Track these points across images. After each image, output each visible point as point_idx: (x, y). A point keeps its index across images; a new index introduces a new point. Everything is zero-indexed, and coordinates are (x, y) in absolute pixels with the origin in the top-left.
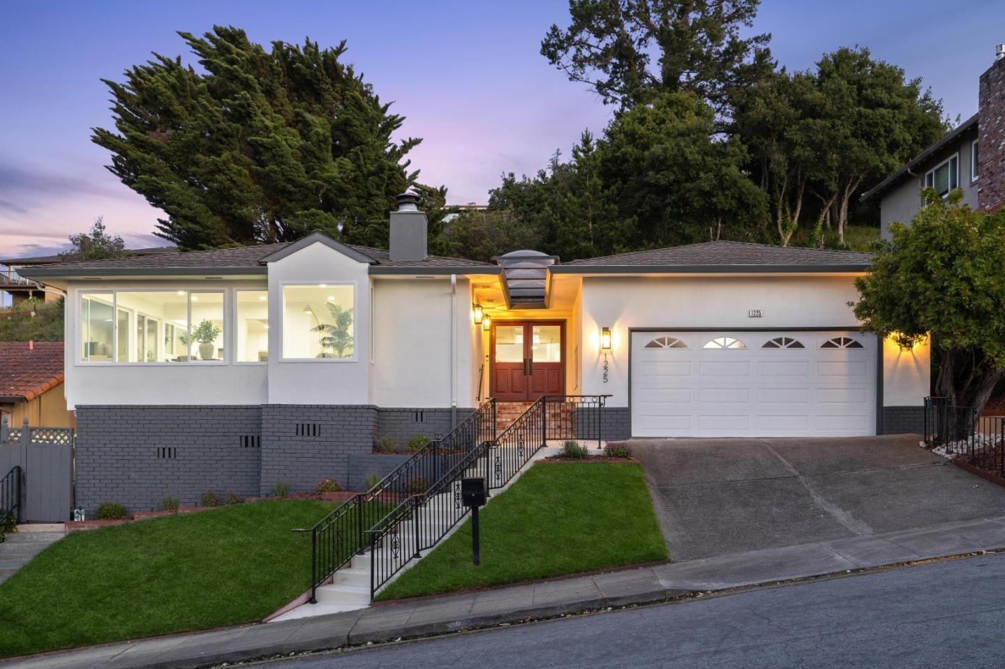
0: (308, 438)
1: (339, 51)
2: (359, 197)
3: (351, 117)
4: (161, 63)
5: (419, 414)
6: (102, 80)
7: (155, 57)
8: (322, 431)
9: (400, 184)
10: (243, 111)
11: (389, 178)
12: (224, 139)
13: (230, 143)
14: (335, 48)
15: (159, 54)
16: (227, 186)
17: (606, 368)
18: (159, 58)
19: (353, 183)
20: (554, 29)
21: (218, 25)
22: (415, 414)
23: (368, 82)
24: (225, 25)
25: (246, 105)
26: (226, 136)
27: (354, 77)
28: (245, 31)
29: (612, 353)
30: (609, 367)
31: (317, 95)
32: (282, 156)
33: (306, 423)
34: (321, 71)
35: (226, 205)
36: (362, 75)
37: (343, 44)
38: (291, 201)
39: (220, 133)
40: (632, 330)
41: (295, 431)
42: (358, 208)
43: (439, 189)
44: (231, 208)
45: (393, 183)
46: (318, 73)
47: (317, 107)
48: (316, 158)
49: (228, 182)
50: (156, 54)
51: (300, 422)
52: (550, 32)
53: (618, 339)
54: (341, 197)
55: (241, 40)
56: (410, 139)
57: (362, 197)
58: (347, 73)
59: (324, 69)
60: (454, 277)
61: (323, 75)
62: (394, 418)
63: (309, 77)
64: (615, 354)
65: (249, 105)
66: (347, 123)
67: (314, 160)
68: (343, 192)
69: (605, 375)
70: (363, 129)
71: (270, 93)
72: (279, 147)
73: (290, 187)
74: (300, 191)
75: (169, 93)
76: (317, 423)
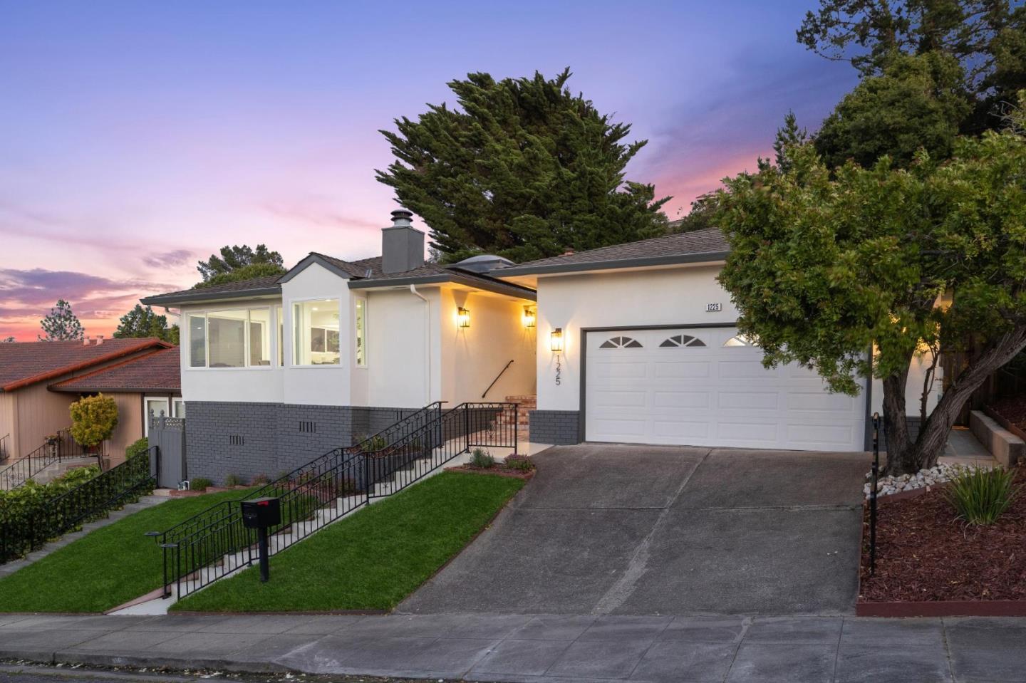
0: (306, 433)
1: (563, 78)
2: (563, 201)
3: (568, 132)
4: (434, 111)
5: (399, 413)
6: (380, 131)
7: (430, 108)
8: (317, 428)
9: (599, 185)
10: (476, 139)
11: (590, 182)
12: (464, 165)
13: (468, 167)
14: (561, 75)
15: (432, 104)
16: (463, 202)
17: (558, 370)
18: (432, 107)
19: (556, 189)
20: (810, 15)
21: (471, 73)
22: (396, 413)
23: (588, 99)
24: (474, 72)
25: (477, 134)
26: (465, 162)
27: (571, 98)
28: (490, 74)
29: (564, 354)
30: (561, 368)
31: (543, 118)
32: (501, 174)
33: (306, 420)
34: (542, 98)
35: (467, 218)
36: (581, 94)
37: (567, 70)
38: (513, 210)
39: (459, 159)
40: (584, 331)
41: (298, 427)
42: (562, 211)
43: (646, 185)
44: (470, 220)
45: (593, 186)
46: (540, 99)
47: (543, 128)
48: (529, 171)
49: (463, 199)
50: (430, 105)
51: (302, 420)
52: (805, 18)
53: (570, 341)
54: (548, 203)
55: (487, 82)
56: (636, 142)
57: (566, 201)
58: (565, 95)
59: (545, 95)
60: (412, 287)
61: (544, 101)
62: (381, 416)
63: (534, 104)
64: (567, 356)
65: (480, 134)
66: (566, 138)
67: (528, 174)
68: (549, 198)
69: (558, 378)
70: (578, 141)
71: (504, 123)
72: (498, 167)
73: (510, 199)
74: (519, 202)
75: (428, 133)
76: (313, 421)
